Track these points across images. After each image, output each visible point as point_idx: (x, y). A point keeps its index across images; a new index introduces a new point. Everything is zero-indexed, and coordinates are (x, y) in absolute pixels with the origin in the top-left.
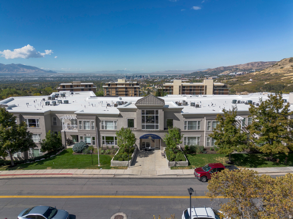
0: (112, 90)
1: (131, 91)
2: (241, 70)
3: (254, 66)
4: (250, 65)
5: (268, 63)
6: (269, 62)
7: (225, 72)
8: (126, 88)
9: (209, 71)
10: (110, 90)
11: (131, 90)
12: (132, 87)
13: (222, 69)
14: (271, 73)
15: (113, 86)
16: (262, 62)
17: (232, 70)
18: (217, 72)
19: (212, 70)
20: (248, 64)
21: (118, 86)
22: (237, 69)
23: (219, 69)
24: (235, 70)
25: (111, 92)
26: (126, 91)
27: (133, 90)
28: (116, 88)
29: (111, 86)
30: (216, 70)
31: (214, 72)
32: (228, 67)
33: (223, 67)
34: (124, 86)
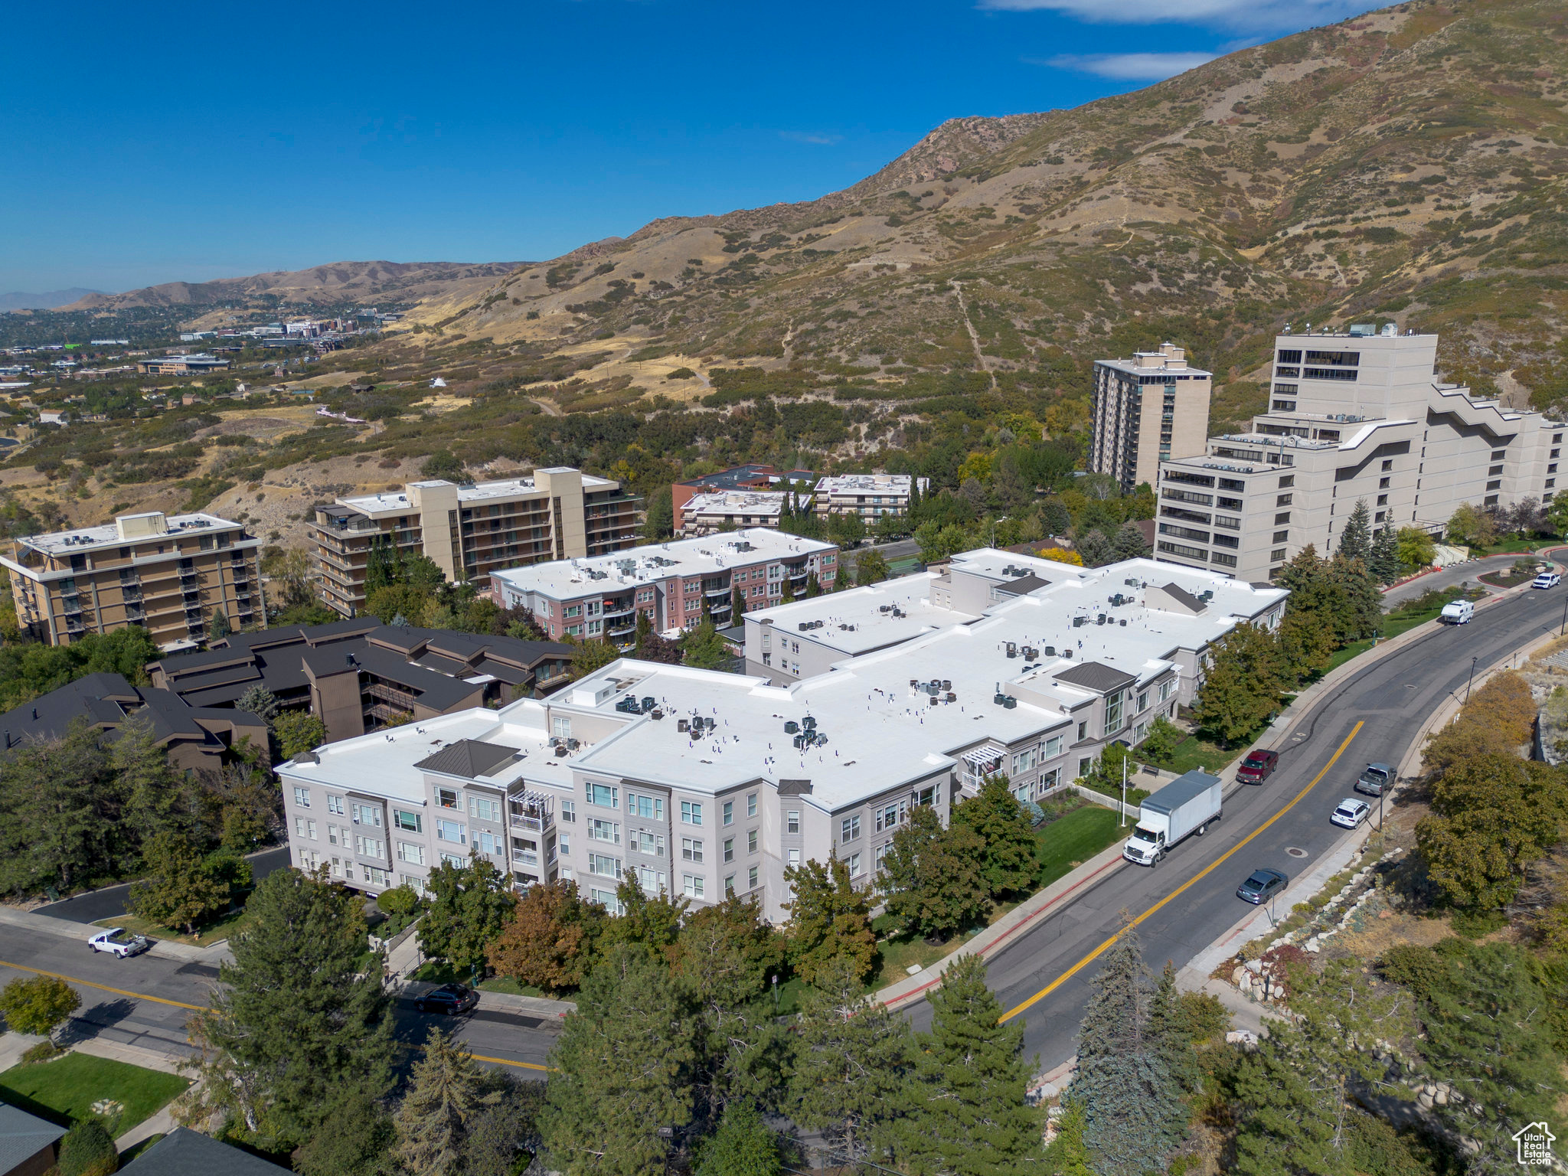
0: (100, 586)
1: (218, 573)
2: (298, 305)
3: (355, 285)
4: (332, 278)
5: (419, 273)
6: (420, 266)
7: (205, 317)
8: (186, 563)
9: (97, 311)
10: (90, 587)
11: (216, 566)
12: (217, 555)
13: (181, 298)
14: (499, 341)
15: (103, 567)
16: (388, 267)
17: (247, 308)
18: (156, 317)
19: (117, 306)
20: (321, 274)
21: (136, 560)
22: (272, 300)
23: (163, 297)
24: (263, 307)
25: (93, 599)
26: (187, 581)
27: (228, 564)
28: (124, 573)
29: (93, 567)
30: (141, 303)
31: (137, 318)
32: (214, 287)
33: (185, 284)
34: (175, 554)
